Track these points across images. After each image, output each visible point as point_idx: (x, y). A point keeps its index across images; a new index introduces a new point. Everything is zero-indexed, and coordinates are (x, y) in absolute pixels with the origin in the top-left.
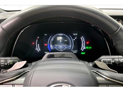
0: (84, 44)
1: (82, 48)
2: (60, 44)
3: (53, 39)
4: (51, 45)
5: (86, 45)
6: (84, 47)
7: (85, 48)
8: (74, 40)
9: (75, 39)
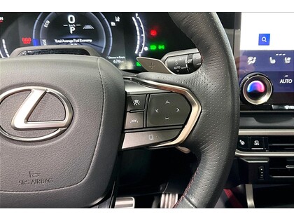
0: (144, 35)
1: (138, 47)
2: (72, 39)
3: (48, 22)
4: (44, 41)
5: (150, 40)
6: (143, 44)
7: (146, 49)
8: (113, 24)
9: (116, 23)
